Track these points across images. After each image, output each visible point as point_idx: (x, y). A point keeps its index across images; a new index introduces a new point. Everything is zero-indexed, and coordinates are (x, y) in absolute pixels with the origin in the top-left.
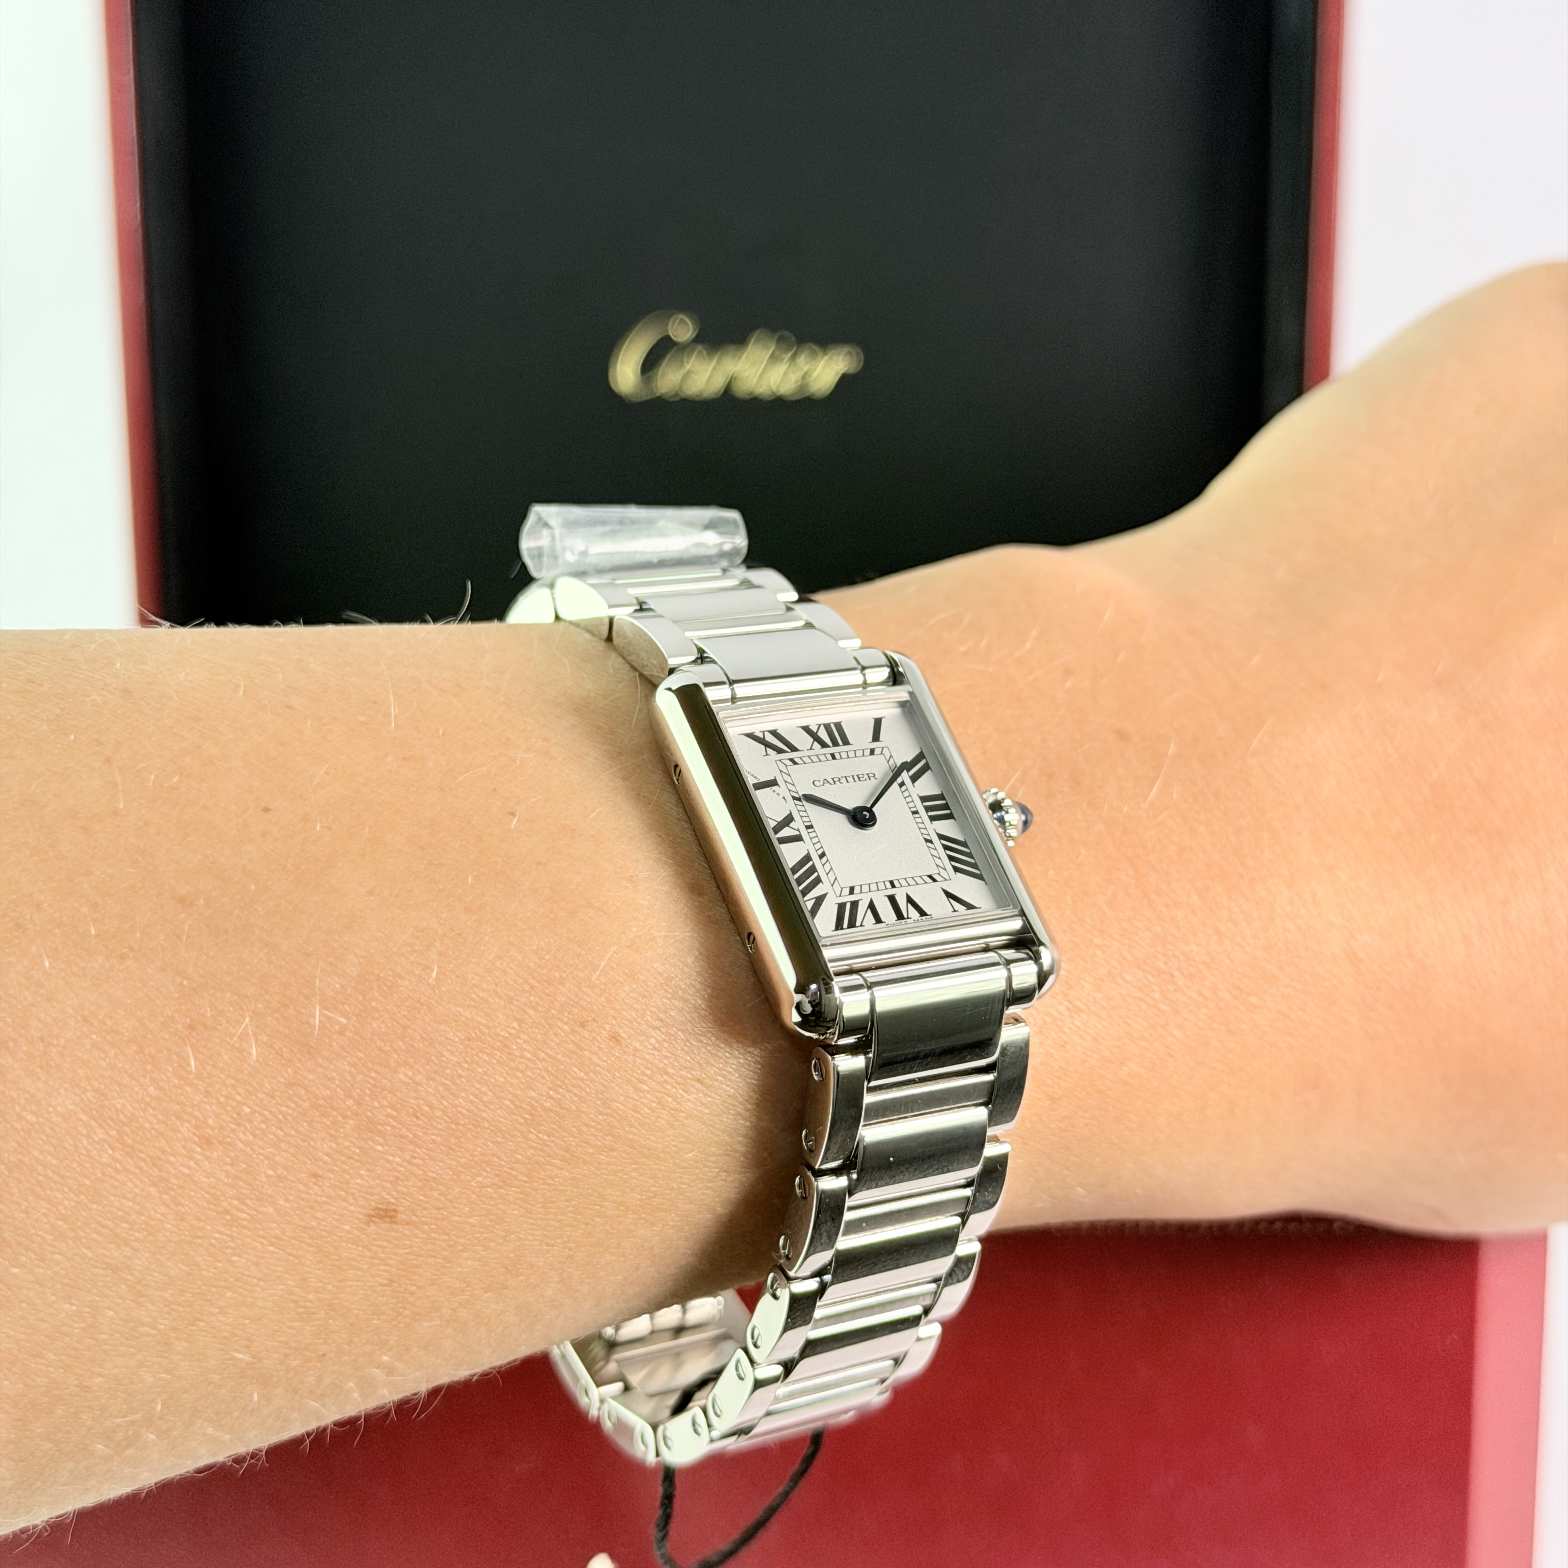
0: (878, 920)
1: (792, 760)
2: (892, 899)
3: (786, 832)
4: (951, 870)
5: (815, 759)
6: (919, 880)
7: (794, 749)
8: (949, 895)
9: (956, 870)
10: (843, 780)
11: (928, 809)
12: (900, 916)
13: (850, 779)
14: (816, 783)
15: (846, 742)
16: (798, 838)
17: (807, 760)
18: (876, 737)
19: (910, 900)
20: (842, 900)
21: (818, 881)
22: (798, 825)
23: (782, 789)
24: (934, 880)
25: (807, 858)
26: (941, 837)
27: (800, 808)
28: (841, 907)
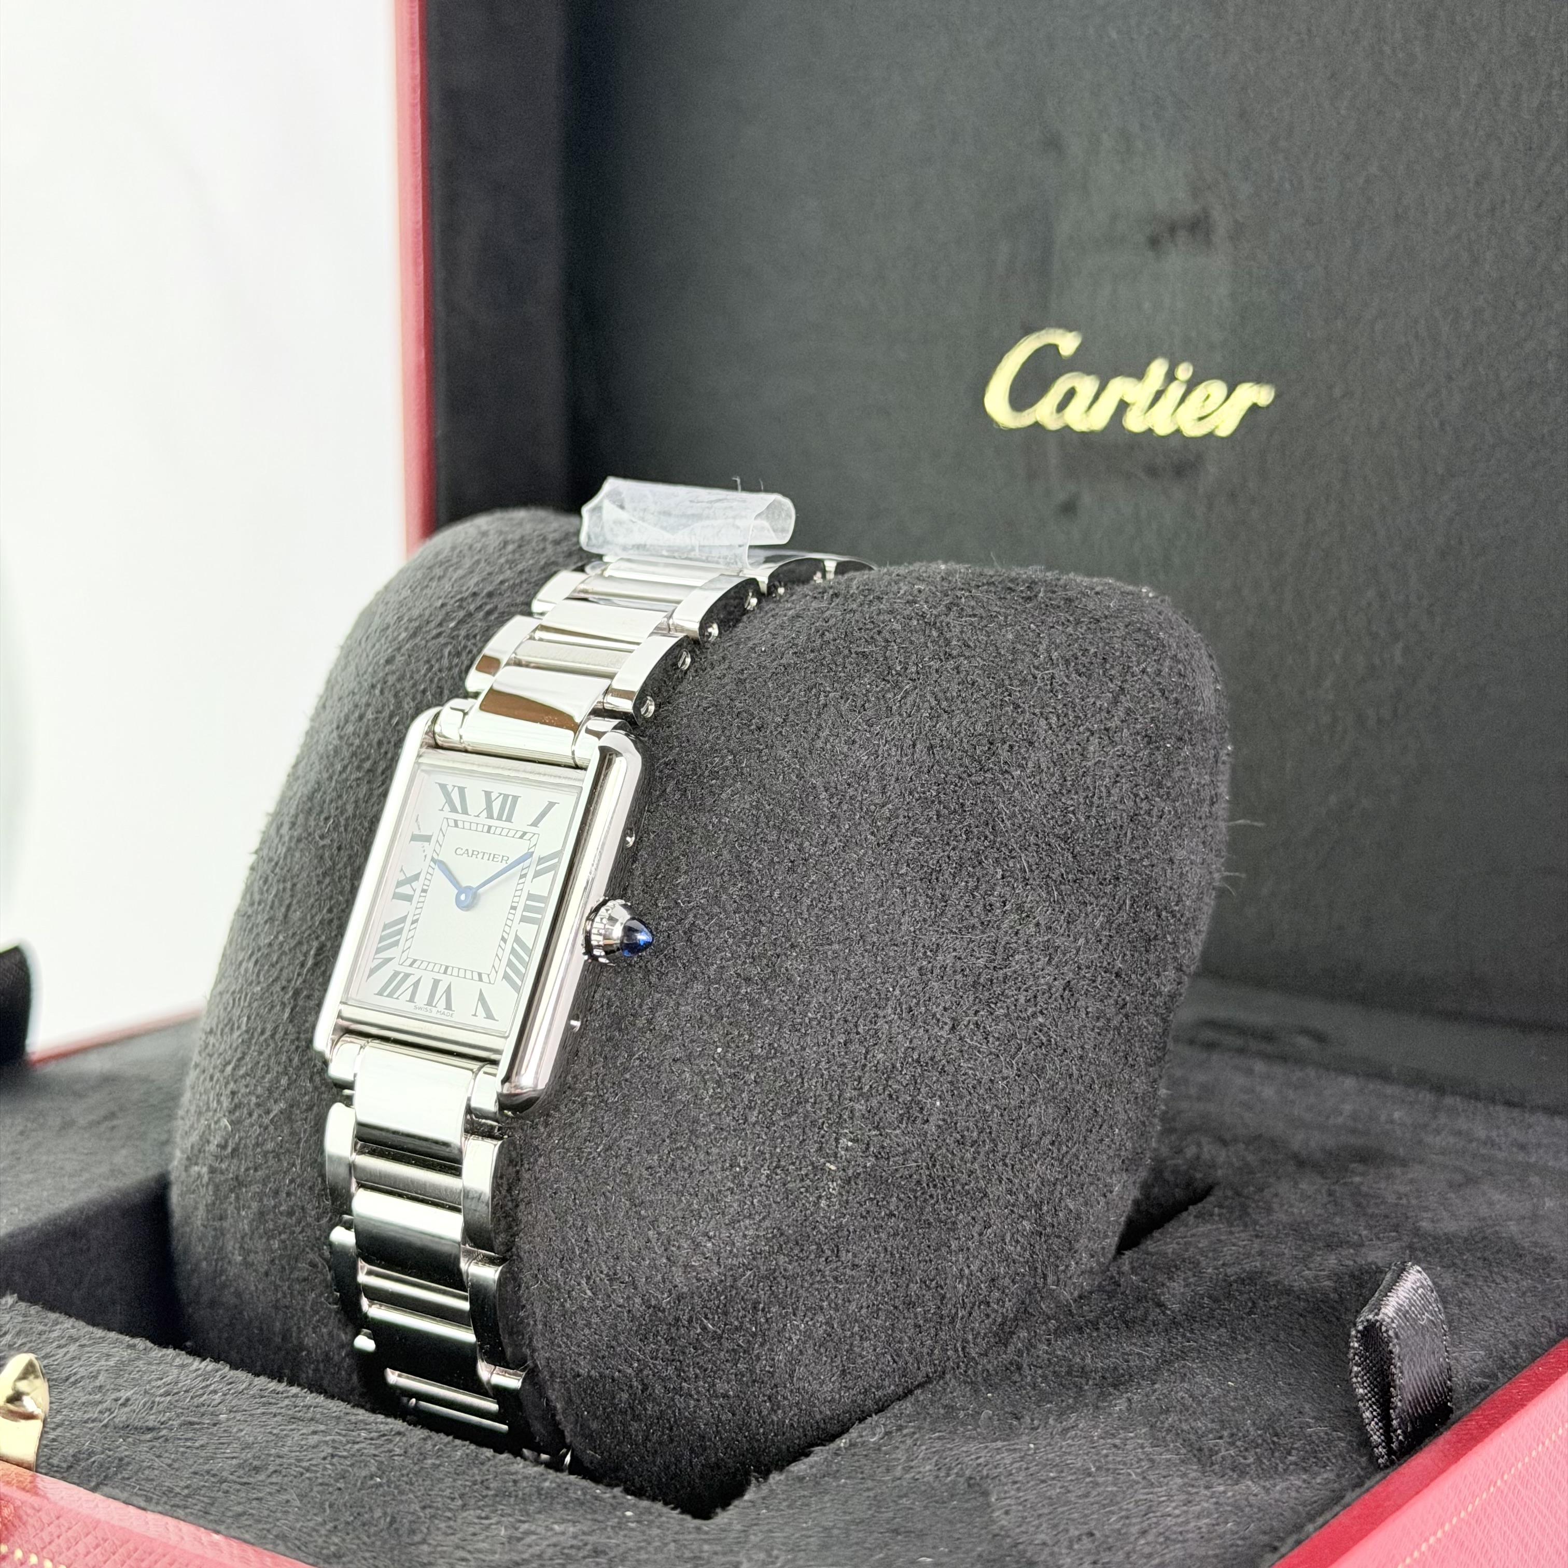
0: (412, 1000)
1: (456, 821)
2: (436, 983)
3: (406, 890)
4: (501, 974)
5: (474, 827)
6: (469, 975)
7: (465, 812)
8: (482, 998)
9: (506, 977)
10: (480, 855)
11: (527, 908)
12: (429, 1003)
13: (486, 856)
14: (459, 852)
15: (509, 819)
16: (409, 898)
17: (467, 825)
18: (535, 824)
19: (448, 991)
20: (399, 969)
21: (396, 944)
22: (418, 885)
23: (429, 848)
24: (481, 980)
25: (403, 920)
26: (517, 940)
27: (431, 871)
28: (396, 974)
